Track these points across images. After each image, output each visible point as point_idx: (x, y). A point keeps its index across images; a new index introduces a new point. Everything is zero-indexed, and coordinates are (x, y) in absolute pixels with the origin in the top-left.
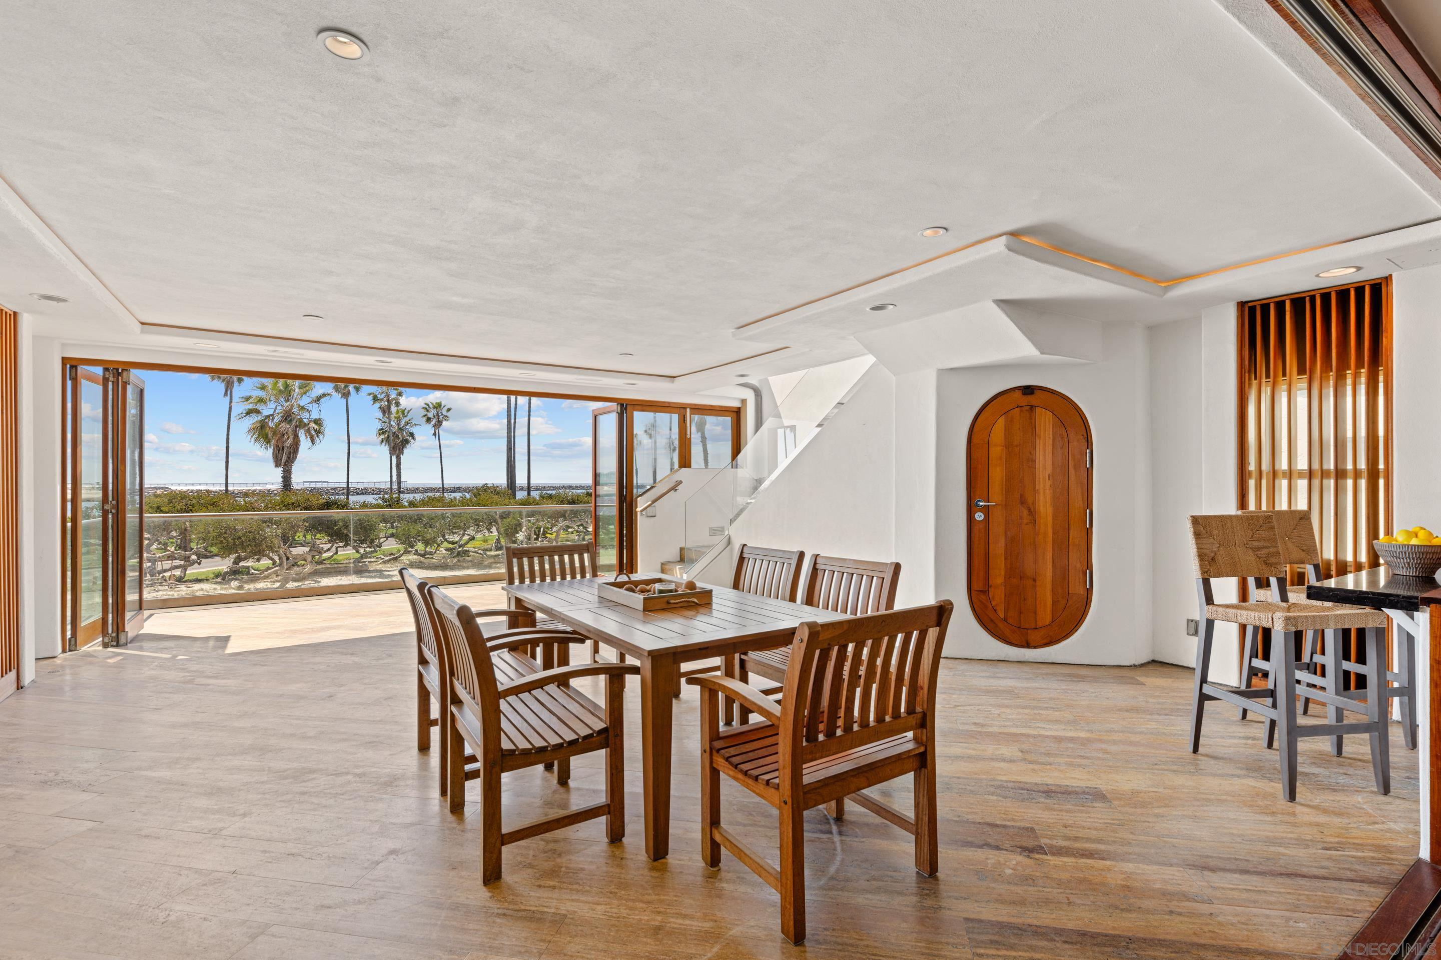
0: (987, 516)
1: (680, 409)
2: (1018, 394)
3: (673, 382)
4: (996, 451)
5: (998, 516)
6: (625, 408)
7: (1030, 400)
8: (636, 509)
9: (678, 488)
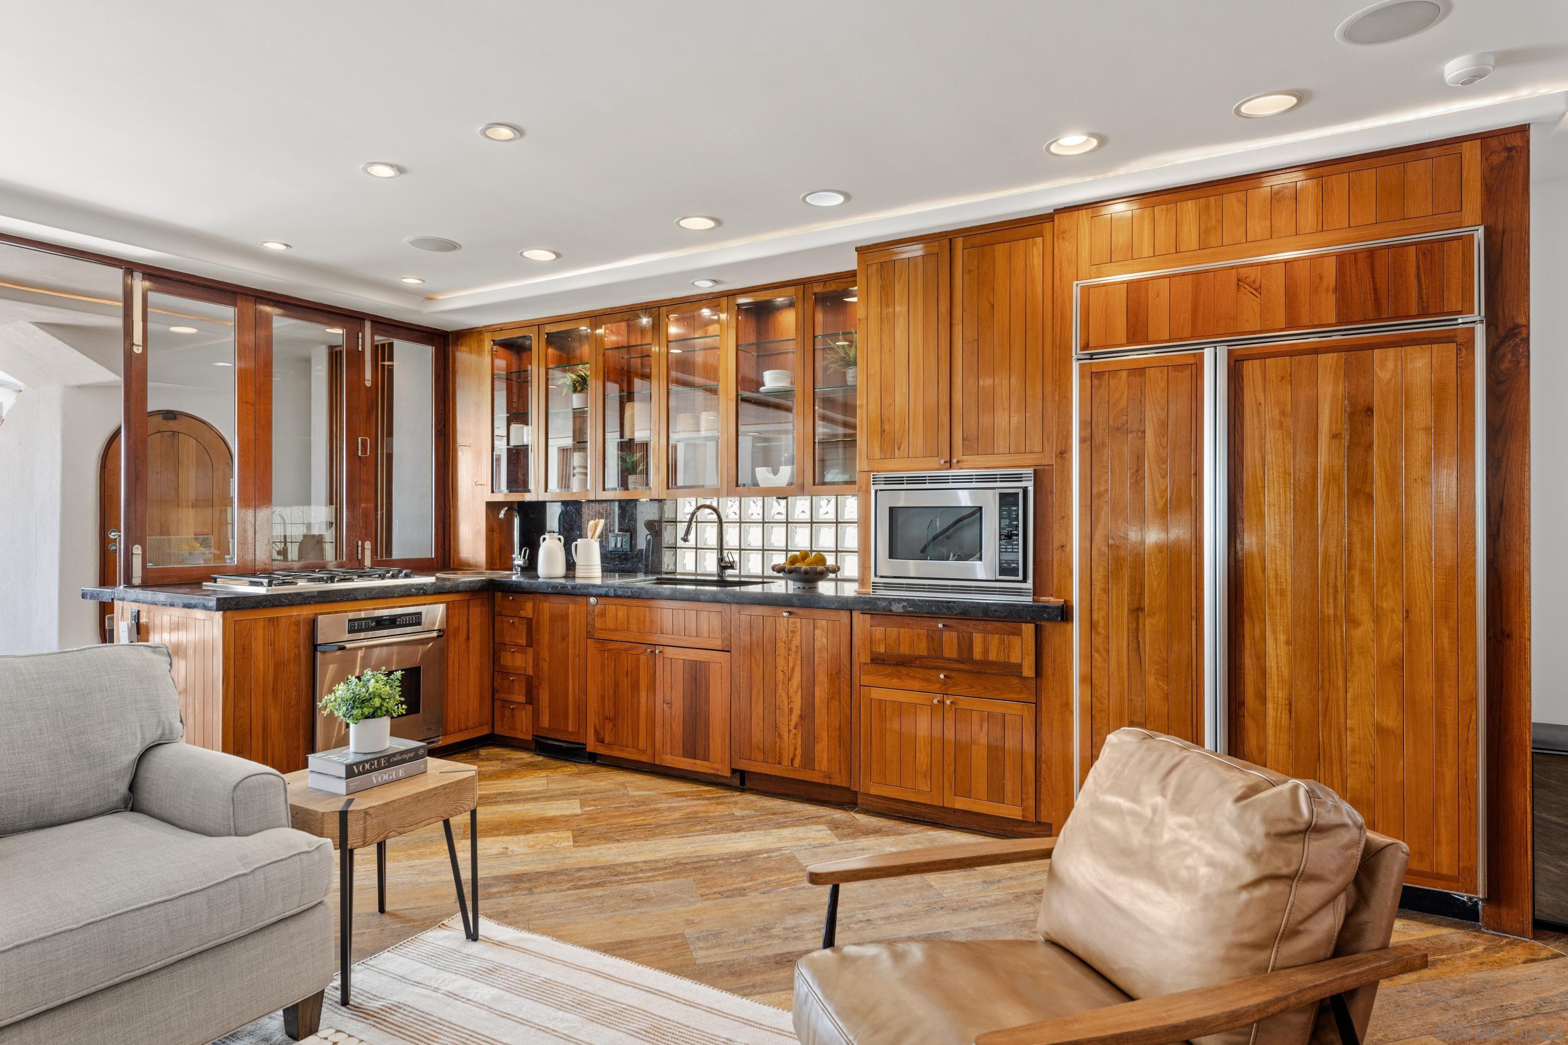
2: (158, 419)
7: (173, 425)
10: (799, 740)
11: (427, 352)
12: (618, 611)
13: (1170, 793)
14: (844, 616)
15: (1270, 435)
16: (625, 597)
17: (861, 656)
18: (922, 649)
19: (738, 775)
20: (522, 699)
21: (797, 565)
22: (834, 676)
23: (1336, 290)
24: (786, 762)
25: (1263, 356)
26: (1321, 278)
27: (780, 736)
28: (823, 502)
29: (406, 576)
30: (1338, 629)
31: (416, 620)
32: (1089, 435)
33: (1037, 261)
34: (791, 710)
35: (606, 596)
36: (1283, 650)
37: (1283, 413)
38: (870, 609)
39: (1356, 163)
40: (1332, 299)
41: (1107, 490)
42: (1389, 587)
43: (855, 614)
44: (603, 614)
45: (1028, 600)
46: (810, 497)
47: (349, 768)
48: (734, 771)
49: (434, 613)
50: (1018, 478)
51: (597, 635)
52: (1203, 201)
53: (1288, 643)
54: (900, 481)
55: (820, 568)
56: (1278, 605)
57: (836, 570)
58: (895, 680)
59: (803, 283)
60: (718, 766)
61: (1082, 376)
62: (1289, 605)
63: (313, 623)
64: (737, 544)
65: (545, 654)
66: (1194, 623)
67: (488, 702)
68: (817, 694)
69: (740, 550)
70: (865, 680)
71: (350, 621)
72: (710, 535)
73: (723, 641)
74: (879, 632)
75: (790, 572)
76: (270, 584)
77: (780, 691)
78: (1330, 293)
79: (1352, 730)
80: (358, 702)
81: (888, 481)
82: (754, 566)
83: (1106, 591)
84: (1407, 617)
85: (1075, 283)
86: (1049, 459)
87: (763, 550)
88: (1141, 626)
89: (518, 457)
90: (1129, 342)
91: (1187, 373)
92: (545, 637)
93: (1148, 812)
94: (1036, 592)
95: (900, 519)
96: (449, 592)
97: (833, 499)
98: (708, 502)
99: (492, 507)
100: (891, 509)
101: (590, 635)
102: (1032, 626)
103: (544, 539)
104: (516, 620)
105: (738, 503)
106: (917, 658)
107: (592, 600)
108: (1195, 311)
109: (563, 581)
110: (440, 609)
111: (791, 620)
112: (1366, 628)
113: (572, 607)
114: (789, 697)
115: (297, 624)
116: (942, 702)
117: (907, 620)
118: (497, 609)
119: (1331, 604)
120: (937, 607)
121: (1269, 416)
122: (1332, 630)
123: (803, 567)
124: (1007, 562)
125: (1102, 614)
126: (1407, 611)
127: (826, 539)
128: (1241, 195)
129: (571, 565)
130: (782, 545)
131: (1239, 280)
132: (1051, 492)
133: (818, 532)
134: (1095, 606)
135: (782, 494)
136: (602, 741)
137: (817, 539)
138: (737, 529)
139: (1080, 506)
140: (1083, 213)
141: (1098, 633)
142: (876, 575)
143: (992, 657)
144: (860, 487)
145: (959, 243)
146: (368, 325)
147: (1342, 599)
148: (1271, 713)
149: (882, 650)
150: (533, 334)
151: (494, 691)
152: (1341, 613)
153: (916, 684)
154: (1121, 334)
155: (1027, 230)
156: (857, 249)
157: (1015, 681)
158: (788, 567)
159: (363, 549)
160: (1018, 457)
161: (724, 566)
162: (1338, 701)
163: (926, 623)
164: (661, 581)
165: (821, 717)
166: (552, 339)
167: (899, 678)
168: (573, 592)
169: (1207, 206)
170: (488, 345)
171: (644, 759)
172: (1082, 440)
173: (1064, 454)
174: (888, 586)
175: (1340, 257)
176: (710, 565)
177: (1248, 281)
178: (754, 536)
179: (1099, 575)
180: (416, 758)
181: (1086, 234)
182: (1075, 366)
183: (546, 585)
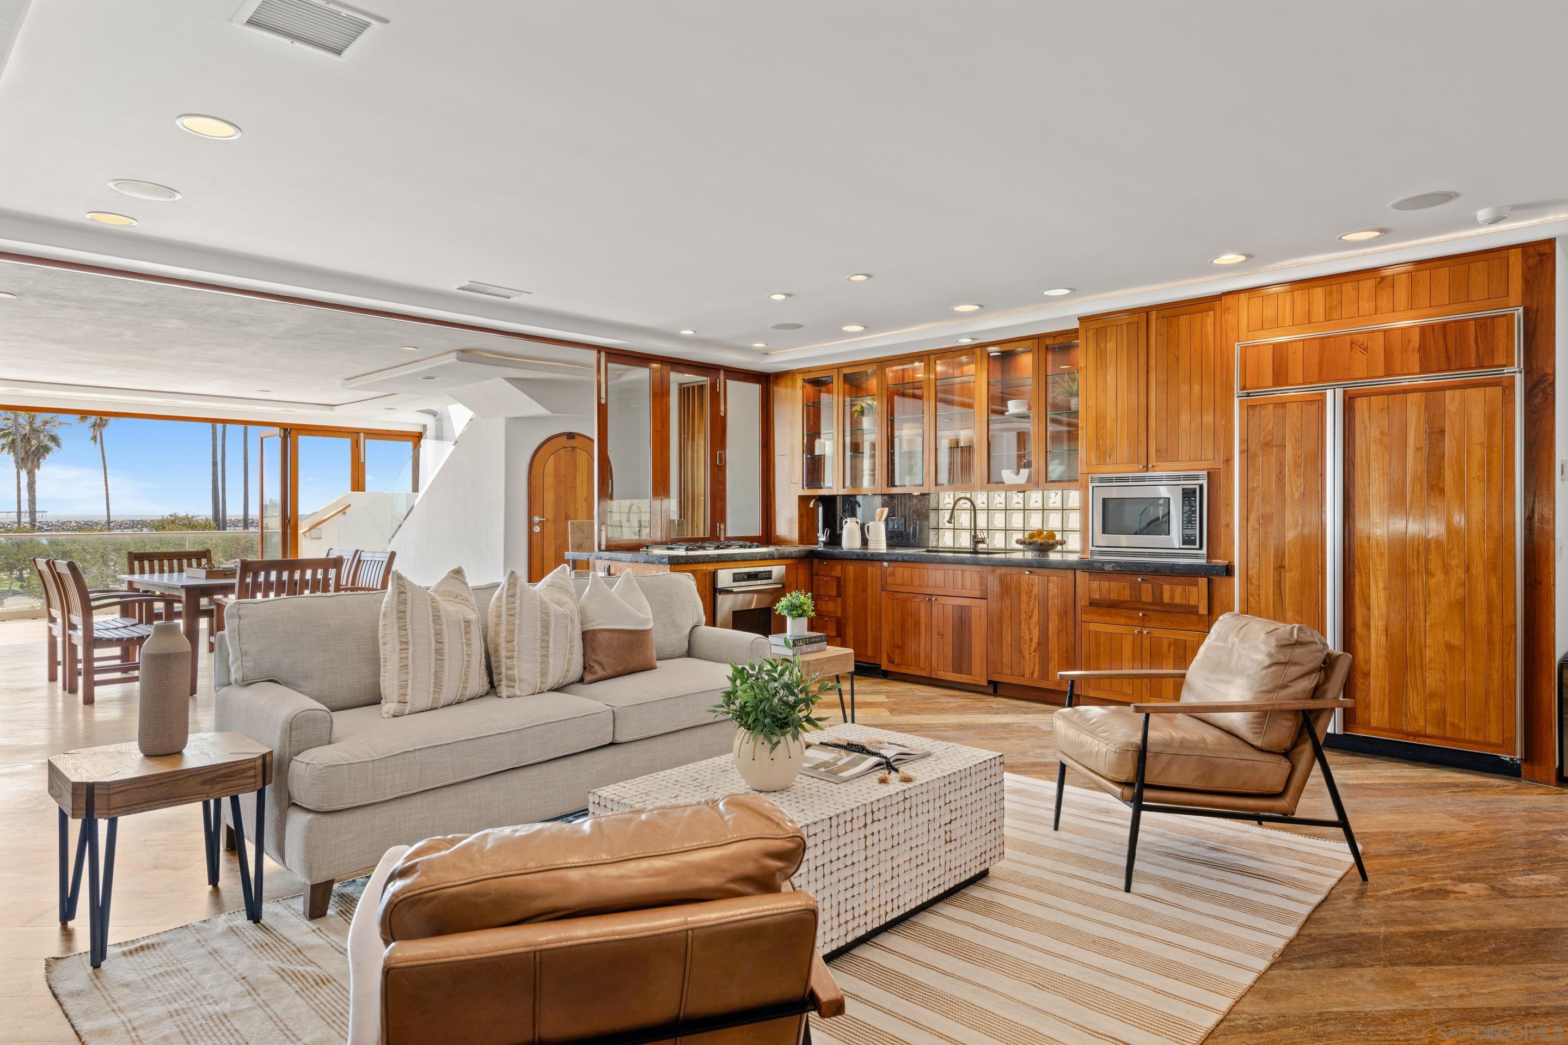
0: (542, 529)
1: (355, 436)
2: (564, 438)
3: (332, 410)
4: (549, 480)
5: (550, 527)
6: (289, 432)
7: (572, 443)
8: (300, 532)
9: (347, 510)
10: (1037, 659)
11: (755, 389)
12: (903, 572)
13: (1240, 636)
14: (1070, 574)
15: (1373, 448)
16: (910, 562)
17: (1082, 601)
18: (1126, 595)
19: (992, 685)
20: (833, 634)
21: (1035, 539)
22: (1063, 614)
23: (1419, 350)
24: (1027, 675)
25: (1368, 395)
26: (1409, 342)
27: (1023, 657)
28: (1052, 494)
29: (757, 547)
30: (1420, 579)
31: (768, 575)
32: (1246, 448)
33: (1210, 328)
34: (1031, 639)
35: (896, 561)
36: (1382, 594)
37: (1382, 434)
38: (1088, 569)
39: (1435, 263)
40: (1417, 355)
41: (1259, 486)
42: (1456, 551)
43: (1078, 572)
44: (893, 574)
45: (1203, 561)
46: (1041, 492)
47: (791, 641)
48: (990, 682)
49: (779, 572)
50: (1196, 478)
51: (888, 589)
52: (1328, 288)
53: (1385, 589)
54: (1110, 480)
55: (1051, 541)
56: (1379, 563)
57: (1062, 543)
58: (1106, 618)
59: (1038, 338)
60: (977, 678)
61: (1241, 408)
62: (1386, 563)
63: (714, 576)
64: (986, 526)
65: (850, 601)
66: (1320, 576)
68: (1050, 628)
69: (988, 530)
70: (1085, 617)
71: (734, 574)
72: (964, 519)
73: (981, 592)
74: (1095, 584)
75: (1030, 544)
77: (1023, 626)
78: (1416, 352)
79: (1430, 647)
80: (794, 607)
81: (1102, 480)
82: (998, 541)
83: (1259, 555)
84: (1468, 570)
85: (1236, 344)
86: (1218, 464)
87: (1006, 530)
88: (1282, 578)
90: (1274, 385)
91: (1315, 406)
92: (850, 589)
93: (1230, 646)
94: (1209, 556)
95: (1111, 506)
96: (787, 558)
97: (1060, 493)
98: (963, 495)
99: (803, 500)
100: (1104, 500)
101: (883, 589)
102: (1206, 579)
103: (846, 522)
104: (829, 578)
105: (986, 495)
106: (1122, 602)
107: (886, 564)
108: (1321, 364)
109: (861, 551)
110: (782, 569)
111: (1031, 577)
112: (1439, 576)
113: (869, 569)
114: (1029, 630)
115: (705, 574)
116: (1141, 632)
117: (1115, 576)
118: (815, 571)
119: (1415, 563)
120: (1137, 567)
121: (1373, 435)
122: (1416, 579)
123: (1039, 541)
124: (1187, 535)
125: (1256, 570)
126: (1468, 567)
127: (1054, 522)
128: (1355, 284)
129: (865, 542)
130: (1021, 526)
131: (1352, 343)
132: (1220, 487)
133: (1048, 517)
134: (1250, 565)
135: (1022, 490)
136: (893, 662)
137: (1048, 522)
138: (986, 515)
139: (1240, 497)
140: (1242, 296)
141: (1251, 583)
142: (1093, 546)
143: (1177, 600)
144: (1081, 484)
145: (1153, 315)
146: (722, 373)
147: (1422, 559)
148: (1373, 636)
149: (1098, 597)
150: (833, 374)
152: (1422, 568)
153: (1123, 621)
154: (1269, 379)
155: (1202, 306)
156: (1079, 319)
157: (1194, 617)
158: (1028, 541)
159: (720, 529)
160: (1196, 463)
161: (976, 541)
162: (1420, 627)
163: (1130, 578)
164: (931, 551)
165: (1053, 644)
166: (848, 379)
167: (1110, 616)
168: (872, 558)
169: (1331, 292)
170: (799, 383)
171: (923, 674)
172: (1241, 452)
173: (1228, 461)
174: (1101, 553)
175: (1423, 328)
176: (965, 541)
177: (1358, 343)
178: (999, 520)
179: (1253, 544)
180: (821, 641)
181: (1245, 310)
182: (1236, 401)
183: (847, 553)
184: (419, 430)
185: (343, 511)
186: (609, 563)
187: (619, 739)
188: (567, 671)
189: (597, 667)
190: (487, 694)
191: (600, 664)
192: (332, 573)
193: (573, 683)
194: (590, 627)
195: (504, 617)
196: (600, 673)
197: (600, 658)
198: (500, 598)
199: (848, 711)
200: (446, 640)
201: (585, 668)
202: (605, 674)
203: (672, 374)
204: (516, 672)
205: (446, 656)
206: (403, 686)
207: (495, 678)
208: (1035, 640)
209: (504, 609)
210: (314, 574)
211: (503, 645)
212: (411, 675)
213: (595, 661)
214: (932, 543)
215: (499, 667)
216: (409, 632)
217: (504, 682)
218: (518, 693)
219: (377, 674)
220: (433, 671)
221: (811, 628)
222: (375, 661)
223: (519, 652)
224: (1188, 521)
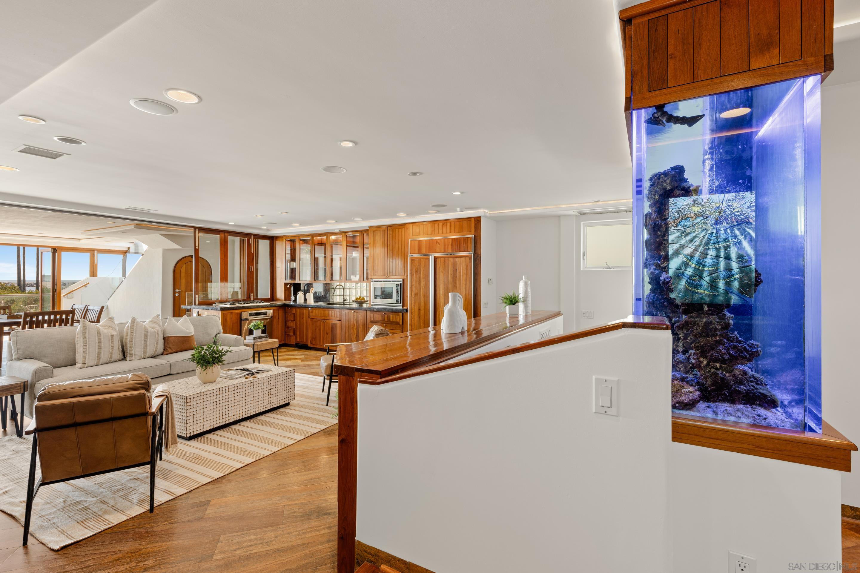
0: (180, 295)
1: (92, 252)
2: (184, 259)
3: (80, 241)
4: (183, 275)
5: (183, 294)
6: (57, 250)
8: (62, 295)
9: (87, 285)
11: (268, 242)
12: (315, 312)
14: (366, 312)
16: (318, 308)
17: (369, 321)
18: (380, 319)
20: (292, 334)
22: (363, 325)
23: (452, 245)
25: (440, 258)
26: (449, 243)
28: (363, 284)
29: (263, 303)
31: (265, 313)
33: (403, 233)
35: (313, 307)
37: (443, 269)
38: (371, 310)
40: (451, 247)
41: (414, 284)
43: (368, 311)
44: (312, 312)
45: (401, 308)
47: (254, 338)
49: (270, 312)
50: (400, 281)
51: (311, 317)
54: (377, 281)
55: (362, 301)
57: (366, 301)
61: (410, 260)
63: (241, 314)
64: (347, 294)
65: (298, 322)
66: (429, 312)
67: (284, 335)
68: (359, 330)
69: (348, 296)
70: (369, 326)
71: (249, 313)
72: (341, 292)
73: (341, 318)
74: (372, 315)
75: (357, 302)
76: (230, 305)
77: (352, 330)
80: (255, 326)
81: (375, 281)
82: (350, 300)
83: (414, 306)
85: (409, 239)
86: (405, 277)
87: (351, 296)
88: (420, 313)
89: (293, 271)
90: (418, 253)
91: (428, 260)
92: (298, 318)
94: (402, 306)
95: (376, 289)
96: (274, 307)
97: (365, 284)
98: (340, 284)
99: (286, 284)
100: (375, 287)
101: (309, 317)
102: (401, 313)
103: (299, 293)
104: (291, 314)
105: (346, 284)
106: (379, 321)
107: (310, 309)
108: (429, 248)
109: (303, 304)
110: (272, 311)
111: (357, 313)
113: (305, 311)
114: (354, 331)
115: (237, 314)
117: (378, 312)
118: (286, 311)
120: (384, 309)
123: (359, 300)
124: (397, 299)
125: (413, 311)
127: (364, 293)
129: (305, 299)
130: (354, 295)
131: (436, 242)
132: (405, 284)
133: (362, 291)
134: (412, 309)
135: (357, 282)
136: (312, 344)
139: (410, 288)
140: (412, 224)
141: (412, 315)
142: (372, 302)
143: (394, 320)
144: (369, 282)
145: (389, 228)
146: (252, 236)
149: (373, 319)
150: (296, 238)
151: (285, 332)
154: (417, 251)
155: (402, 227)
156: (369, 227)
157: (399, 326)
158: (355, 300)
159: (250, 295)
160: (399, 277)
161: (344, 300)
163: (381, 313)
164: (329, 304)
165: (360, 335)
168: (305, 307)
170: (285, 241)
172: (410, 273)
173: (407, 276)
174: (375, 305)
175: (453, 239)
176: (341, 300)
177: (438, 242)
179: (413, 302)
180: (266, 337)
181: (412, 228)
182: (409, 257)
183: (299, 305)
184: (127, 249)
185: (85, 286)
186: (199, 310)
187: (172, 372)
188: (155, 351)
189: (169, 349)
190: (122, 360)
191: (170, 348)
192: (70, 317)
193: (159, 355)
194: (166, 335)
195: (129, 333)
196: (170, 351)
197: (170, 346)
198: (128, 327)
199: (276, 362)
200: (103, 342)
201: (164, 350)
202: (172, 351)
203: (229, 237)
204: (133, 352)
205: (103, 347)
206: (84, 358)
207: (126, 354)
208: (355, 334)
209: (129, 330)
210: (61, 317)
211: (128, 343)
212: (87, 354)
213: (168, 347)
214: (331, 300)
215: (127, 350)
216: (87, 340)
217: (128, 356)
218: (134, 359)
219: (75, 355)
220: (97, 353)
221: (262, 333)
222: (74, 350)
223: (134, 345)
224: (397, 295)
